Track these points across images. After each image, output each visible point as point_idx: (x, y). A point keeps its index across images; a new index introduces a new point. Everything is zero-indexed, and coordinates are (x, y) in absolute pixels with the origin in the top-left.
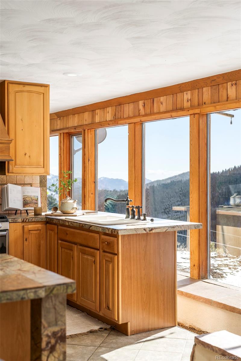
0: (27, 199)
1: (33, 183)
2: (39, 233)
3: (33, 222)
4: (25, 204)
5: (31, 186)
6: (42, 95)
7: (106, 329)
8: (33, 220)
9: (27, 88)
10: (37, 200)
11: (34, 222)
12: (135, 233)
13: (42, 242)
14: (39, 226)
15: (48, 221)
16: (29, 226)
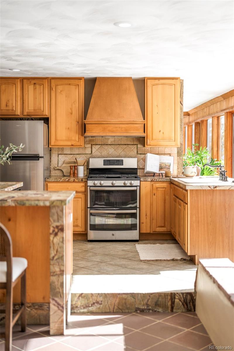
0: (162, 165)
1: (172, 153)
2: (164, 190)
3: (159, 181)
4: (161, 168)
5: (170, 156)
6: (174, 85)
7: (185, 260)
8: (160, 180)
9: (162, 81)
10: (170, 166)
11: (161, 181)
12: (200, 188)
13: (167, 197)
14: (165, 185)
15: (172, 183)
16: (157, 185)
